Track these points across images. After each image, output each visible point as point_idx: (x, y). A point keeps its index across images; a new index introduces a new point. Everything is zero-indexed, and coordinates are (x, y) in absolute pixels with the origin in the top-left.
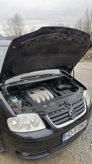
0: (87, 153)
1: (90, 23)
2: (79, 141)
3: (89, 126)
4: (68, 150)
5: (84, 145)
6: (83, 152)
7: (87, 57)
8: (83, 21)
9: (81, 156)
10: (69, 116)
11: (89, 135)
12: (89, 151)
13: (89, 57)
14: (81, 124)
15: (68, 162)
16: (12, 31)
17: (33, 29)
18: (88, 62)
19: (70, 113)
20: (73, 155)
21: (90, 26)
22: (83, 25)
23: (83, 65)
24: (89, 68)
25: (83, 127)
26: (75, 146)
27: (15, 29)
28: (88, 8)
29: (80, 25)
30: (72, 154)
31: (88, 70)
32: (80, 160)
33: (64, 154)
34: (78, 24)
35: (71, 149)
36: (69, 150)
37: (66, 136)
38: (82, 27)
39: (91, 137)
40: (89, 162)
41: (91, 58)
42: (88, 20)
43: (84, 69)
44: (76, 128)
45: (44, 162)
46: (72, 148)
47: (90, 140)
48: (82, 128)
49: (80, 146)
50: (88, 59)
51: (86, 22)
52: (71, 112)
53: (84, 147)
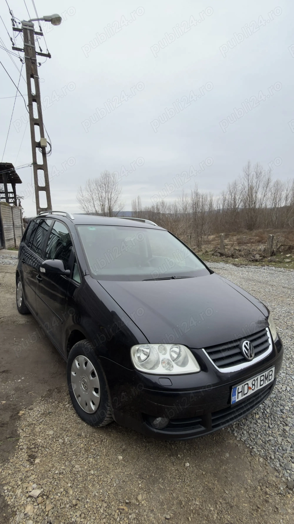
0: (278, 444)
1: (254, 191)
2: (259, 418)
3: (277, 391)
4: (236, 434)
5: (269, 427)
6: (270, 440)
7: (254, 257)
8: (240, 187)
9: (266, 448)
10: (241, 353)
11: (279, 409)
12: (283, 439)
13: (258, 257)
14: (264, 374)
15: (240, 458)
16: (95, 203)
17: (137, 201)
18: (256, 267)
19: (244, 348)
20: (248, 446)
21: (256, 197)
22: (240, 194)
23: (247, 273)
24: (261, 279)
25: (269, 382)
26: (251, 428)
27: (101, 199)
28: (249, 163)
29: (233, 194)
30: (246, 443)
31: (260, 282)
32: (265, 457)
33: (230, 441)
34: (229, 193)
35: (243, 433)
36: (240, 436)
37: (238, 393)
38: (237, 197)
39: (283, 413)
40: (285, 461)
41: (262, 259)
42: (250, 184)
43: (250, 280)
44: (256, 379)
45: (190, 454)
46: (245, 432)
47: (282, 420)
48: (267, 383)
49: (261, 428)
50: (257, 261)
51: (246, 189)
52: (245, 346)
53: (270, 432)
